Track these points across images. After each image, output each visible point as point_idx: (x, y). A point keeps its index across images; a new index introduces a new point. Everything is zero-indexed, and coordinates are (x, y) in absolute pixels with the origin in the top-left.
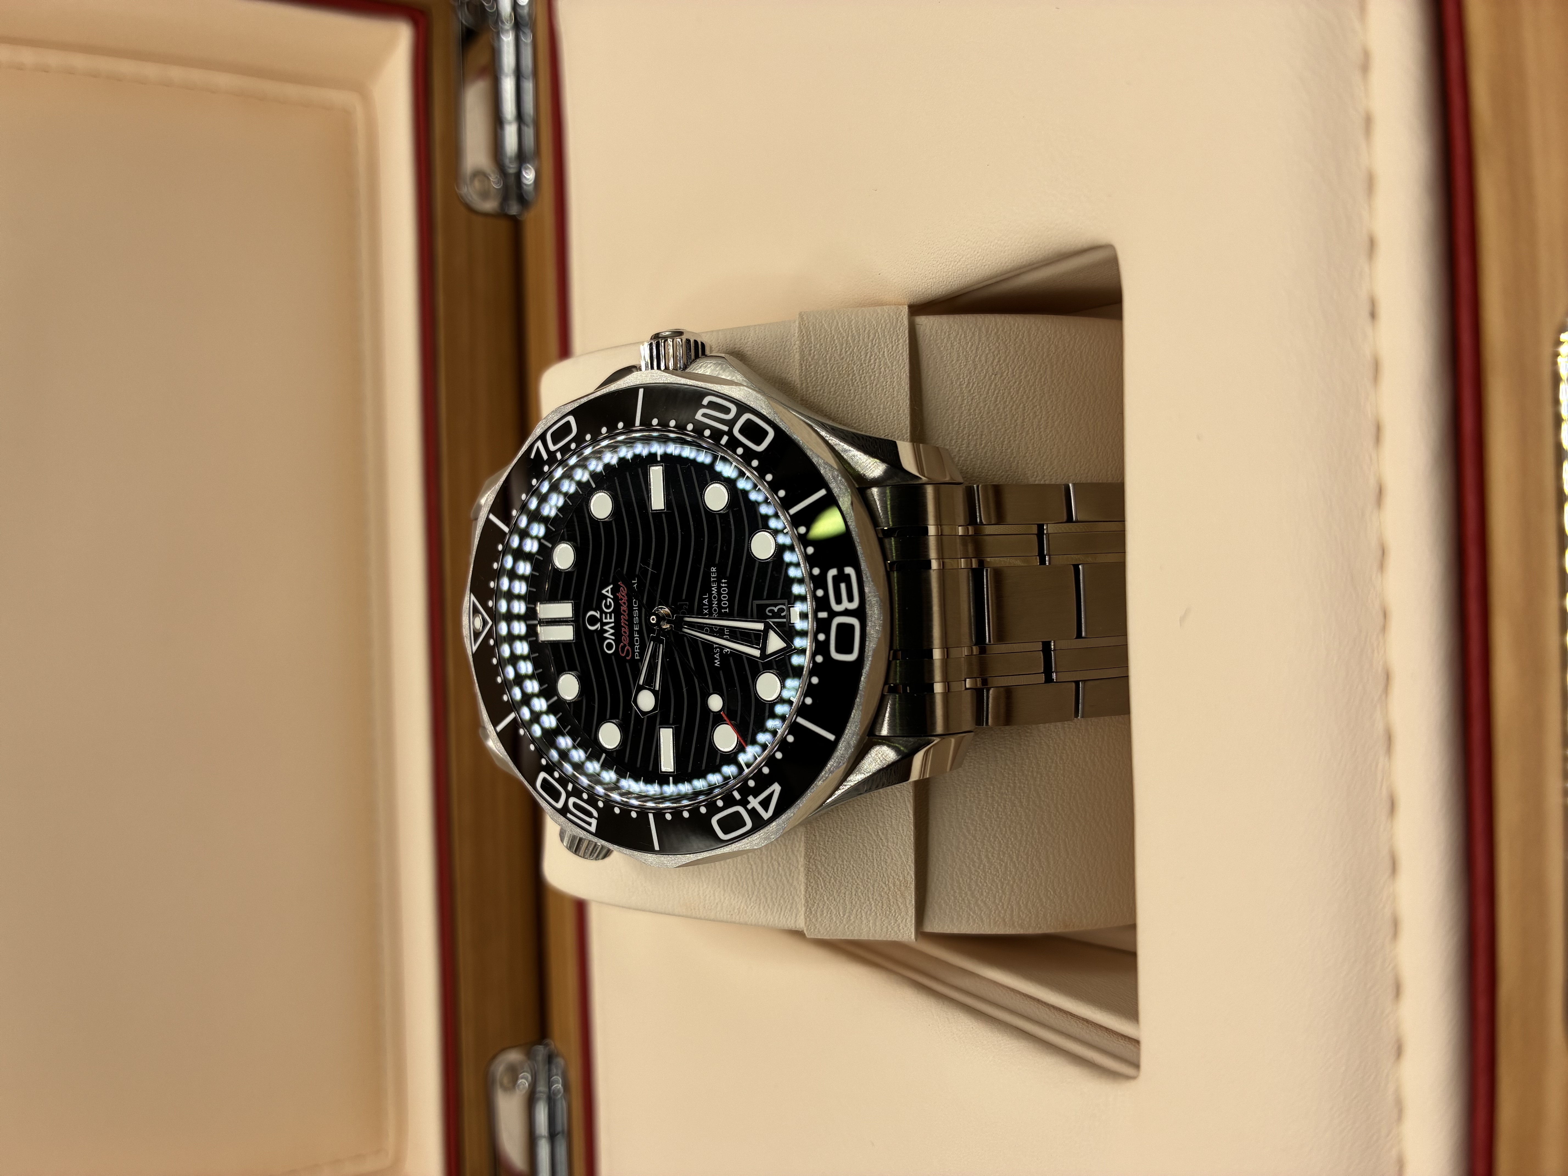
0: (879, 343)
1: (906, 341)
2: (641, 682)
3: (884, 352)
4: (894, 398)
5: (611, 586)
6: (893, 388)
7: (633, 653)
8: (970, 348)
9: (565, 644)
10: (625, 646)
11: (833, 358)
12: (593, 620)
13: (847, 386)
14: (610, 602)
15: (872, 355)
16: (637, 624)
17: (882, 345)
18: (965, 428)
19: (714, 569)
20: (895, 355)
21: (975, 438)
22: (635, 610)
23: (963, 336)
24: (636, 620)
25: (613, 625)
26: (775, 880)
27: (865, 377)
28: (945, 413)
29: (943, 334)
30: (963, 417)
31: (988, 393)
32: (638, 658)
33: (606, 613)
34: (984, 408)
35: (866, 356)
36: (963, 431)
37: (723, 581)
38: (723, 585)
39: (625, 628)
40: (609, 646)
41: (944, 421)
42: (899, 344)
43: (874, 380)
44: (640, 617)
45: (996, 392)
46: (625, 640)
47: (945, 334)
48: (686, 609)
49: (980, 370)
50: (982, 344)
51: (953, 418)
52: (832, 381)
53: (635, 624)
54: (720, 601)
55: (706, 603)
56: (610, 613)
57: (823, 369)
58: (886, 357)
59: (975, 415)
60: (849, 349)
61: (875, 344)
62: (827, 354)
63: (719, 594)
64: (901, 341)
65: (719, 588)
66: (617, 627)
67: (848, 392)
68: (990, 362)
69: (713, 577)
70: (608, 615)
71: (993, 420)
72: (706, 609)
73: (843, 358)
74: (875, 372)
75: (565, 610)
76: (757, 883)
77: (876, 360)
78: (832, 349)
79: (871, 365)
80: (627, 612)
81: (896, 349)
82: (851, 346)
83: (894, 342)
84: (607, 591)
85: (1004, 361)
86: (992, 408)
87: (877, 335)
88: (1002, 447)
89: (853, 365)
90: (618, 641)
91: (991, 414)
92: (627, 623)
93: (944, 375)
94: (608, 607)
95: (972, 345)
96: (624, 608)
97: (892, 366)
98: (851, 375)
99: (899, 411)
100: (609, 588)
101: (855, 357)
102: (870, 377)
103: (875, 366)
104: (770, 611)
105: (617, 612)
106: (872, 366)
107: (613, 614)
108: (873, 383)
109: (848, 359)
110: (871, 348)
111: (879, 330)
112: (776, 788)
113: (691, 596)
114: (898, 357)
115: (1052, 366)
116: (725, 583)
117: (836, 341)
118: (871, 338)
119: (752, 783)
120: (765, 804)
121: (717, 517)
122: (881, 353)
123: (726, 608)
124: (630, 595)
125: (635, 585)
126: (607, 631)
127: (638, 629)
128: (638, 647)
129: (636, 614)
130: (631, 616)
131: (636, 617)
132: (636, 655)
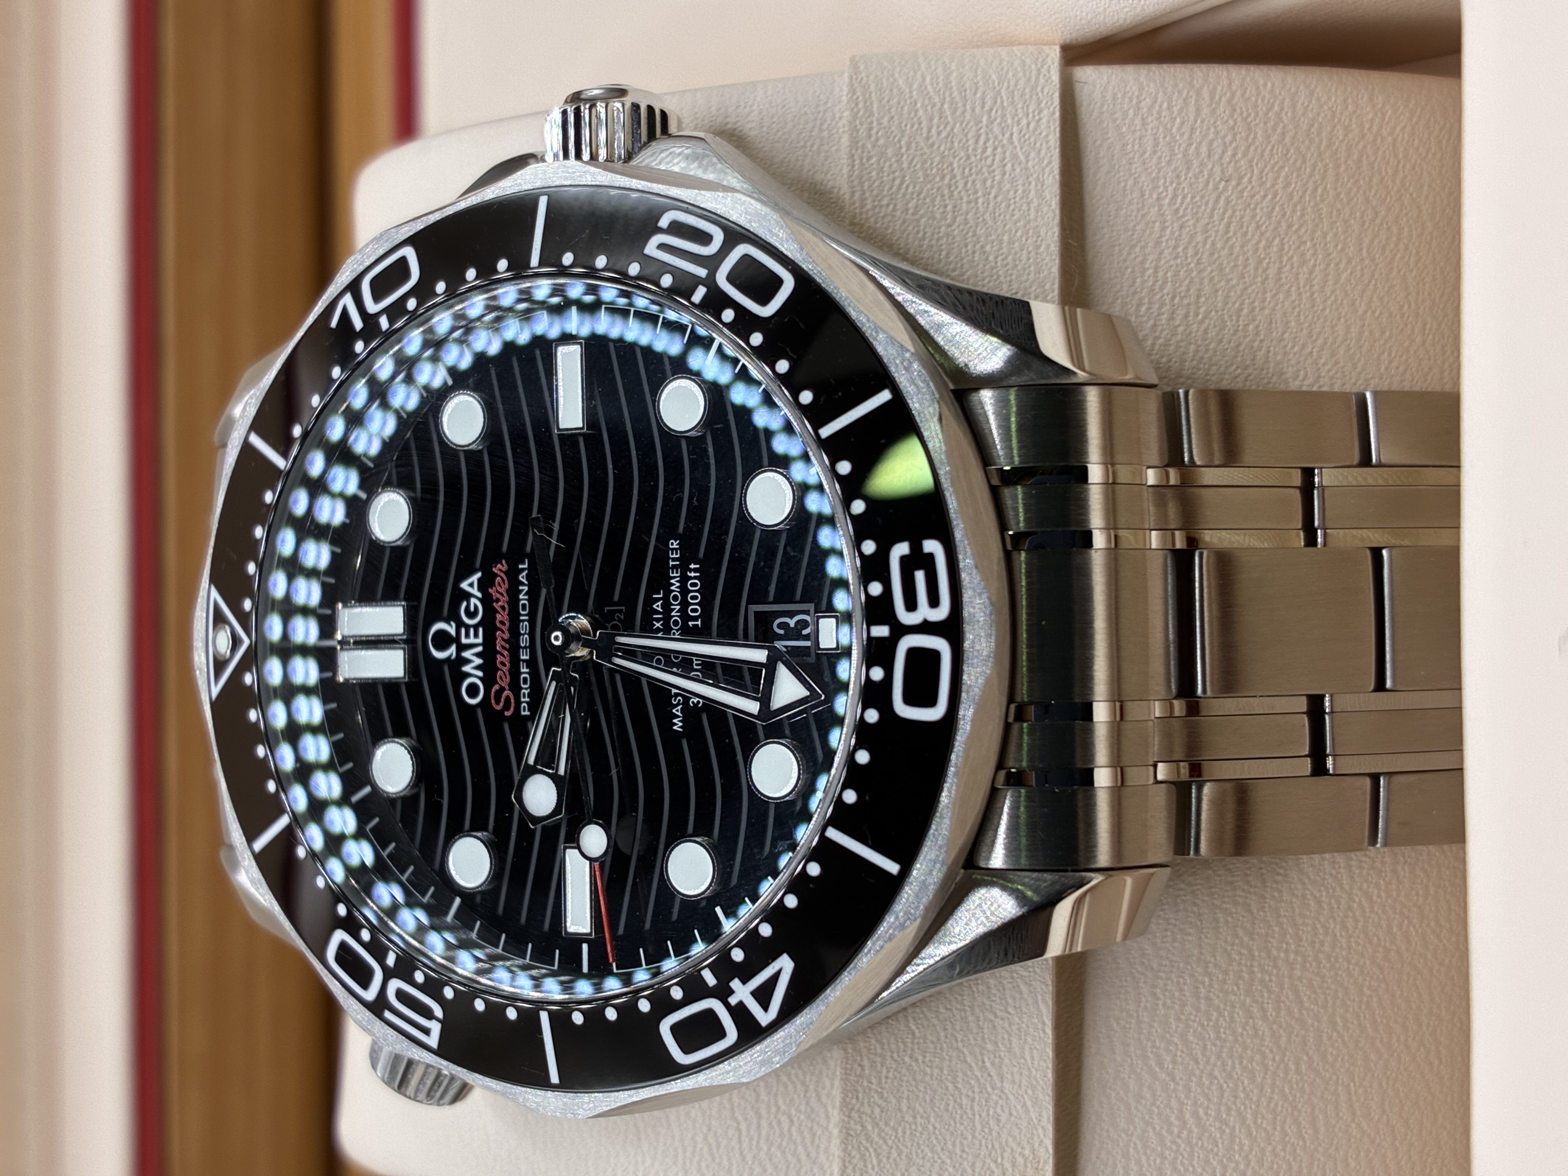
0: (1004, 116)
1: (1054, 113)
2: (531, 760)
3: (1012, 134)
4: (1029, 222)
5: (479, 575)
6: (1029, 204)
7: (518, 703)
8: (1179, 129)
9: (389, 685)
10: (502, 689)
11: (913, 145)
12: (442, 640)
13: (939, 198)
14: (476, 607)
15: (988, 140)
16: (525, 647)
17: (1009, 121)
18: (1165, 282)
19: (674, 544)
20: (1032, 139)
21: (1185, 302)
22: (523, 621)
23: (1165, 105)
24: (524, 640)
25: (480, 649)
26: (784, 1152)
27: (974, 181)
28: (1129, 254)
29: (1127, 100)
30: (1163, 261)
31: (1211, 216)
32: (527, 713)
33: (467, 627)
34: (1205, 244)
35: (977, 142)
36: (1162, 289)
37: (692, 566)
38: (692, 574)
39: (503, 655)
40: (473, 690)
41: (1127, 268)
42: (1041, 119)
43: (992, 187)
44: (532, 634)
45: (1227, 215)
46: (503, 679)
47: (1131, 100)
48: (620, 620)
49: (1197, 170)
50: (1202, 122)
51: (1143, 262)
52: (910, 189)
53: (523, 647)
54: (685, 604)
55: (660, 609)
56: (476, 627)
57: (895, 165)
58: (1016, 143)
59: (1186, 258)
60: (945, 127)
61: (995, 119)
62: (903, 136)
63: (684, 591)
64: (1045, 112)
65: (684, 579)
66: (488, 654)
67: (941, 210)
68: (1217, 157)
69: (674, 559)
70: (472, 631)
71: (1221, 269)
72: (658, 620)
73: (932, 145)
74: (993, 171)
75: (389, 619)
76: (749, 1158)
77: (995, 149)
78: (912, 127)
79: (986, 158)
80: (507, 624)
81: (1035, 129)
82: (948, 123)
83: (1031, 116)
84: (471, 584)
85: (1245, 154)
86: (1219, 246)
87: (999, 100)
88: (1238, 320)
89: (951, 159)
90: (489, 680)
91: (1216, 256)
92: (507, 646)
93: (1127, 181)
94: (471, 615)
95: (1183, 123)
96: (502, 616)
97: (1027, 161)
98: (948, 178)
99: (1038, 247)
100: (475, 578)
101: (956, 144)
102: (985, 181)
103: (993, 160)
104: (780, 625)
105: (488, 624)
106: (989, 161)
108: (989, 193)
109: (942, 148)
110: (987, 126)
111: (1003, 92)
112: (785, 964)
113: (629, 597)
114: (1038, 145)
115: (1337, 166)
116: (695, 570)
117: (921, 112)
118: (987, 108)
119: (738, 955)
120: (763, 995)
121: (684, 443)
122: (1007, 135)
123: (696, 618)
124: (513, 593)
125: (524, 574)
126: (468, 661)
127: (527, 658)
128: (526, 692)
129: (524, 627)
130: (515, 633)
131: (525, 634)
132: (524, 707)
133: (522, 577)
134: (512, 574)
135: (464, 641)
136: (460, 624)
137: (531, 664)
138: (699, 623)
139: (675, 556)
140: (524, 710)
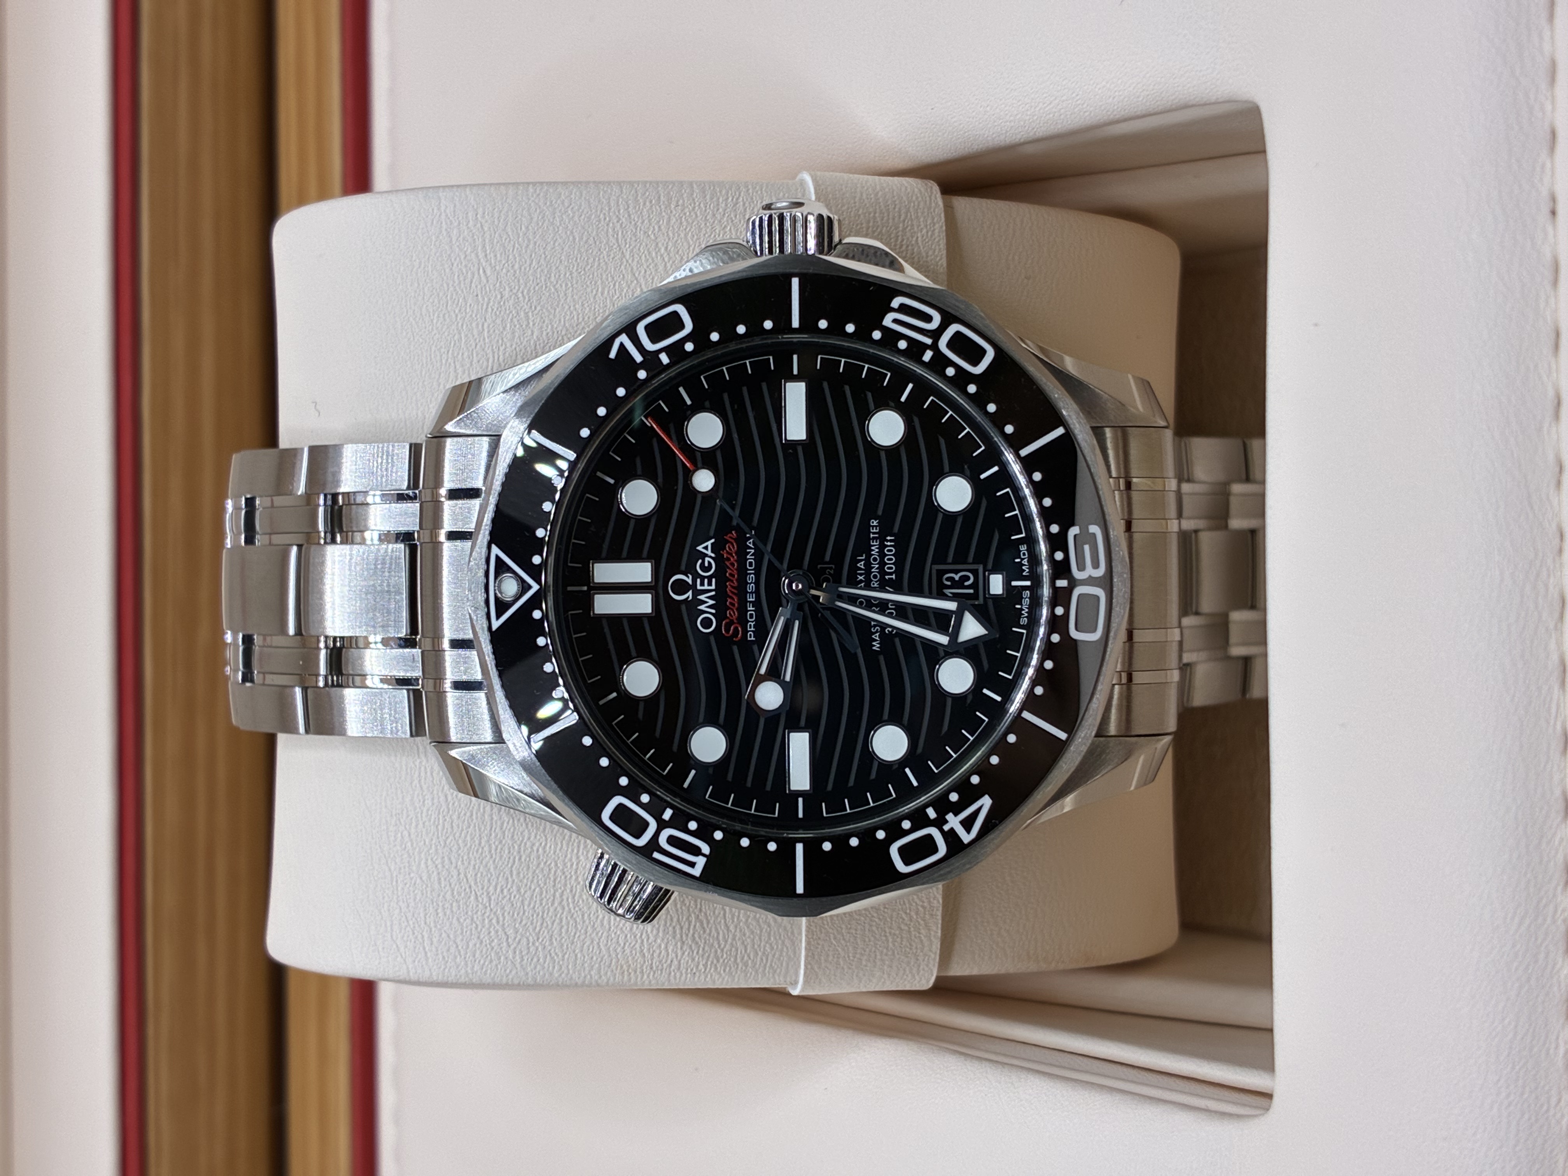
0: (912, 225)
1: (942, 227)
2: (763, 671)
3: (917, 238)
5: (713, 541)
7: (745, 631)
9: (635, 619)
10: (732, 622)
12: (681, 587)
14: (709, 563)
16: (752, 593)
17: (916, 229)
19: (874, 523)
20: (930, 243)
22: (751, 574)
24: (751, 587)
32: (753, 639)
33: (703, 578)
37: (889, 538)
38: (889, 543)
39: (733, 598)
40: (707, 623)
42: (934, 230)
44: (757, 583)
46: (733, 614)
48: (830, 574)
53: (750, 593)
54: (882, 564)
55: (862, 568)
56: (710, 578)
58: (920, 244)
61: (907, 227)
63: (882, 555)
64: (937, 226)
65: (882, 547)
66: (720, 597)
69: (874, 533)
70: (706, 581)
72: (861, 577)
75: (642, 572)
80: (736, 576)
81: (932, 236)
83: (928, 227)
87: (909, 215)
90: (720, 616)
92: (736, 591)
94: (706, 569)
96: (732, 571)
100: (709, 543)
104: (947, 579)
105: (720, 575)
111: (911, 210)
112: (986, 802)
113: (837, 559)
114: (933, 247)
116: (891, 541)
118: (902, 218)
119: (954, 797)
120: (968, 824)
121: (883, 455)
122: (915, 238)
123: (891, 574)
124: (742, 553)
125: (751, 541)
126: (703, 602)
127: (754, 600)
128: (752, 624)
129: (751, 578)
130: (743, 583)
131: (751, 583)
132: (750, 635)
135: (699, 587)
137: (757, 604)
138: (894, 577)
139: (875, 531)
140: (750, 637)
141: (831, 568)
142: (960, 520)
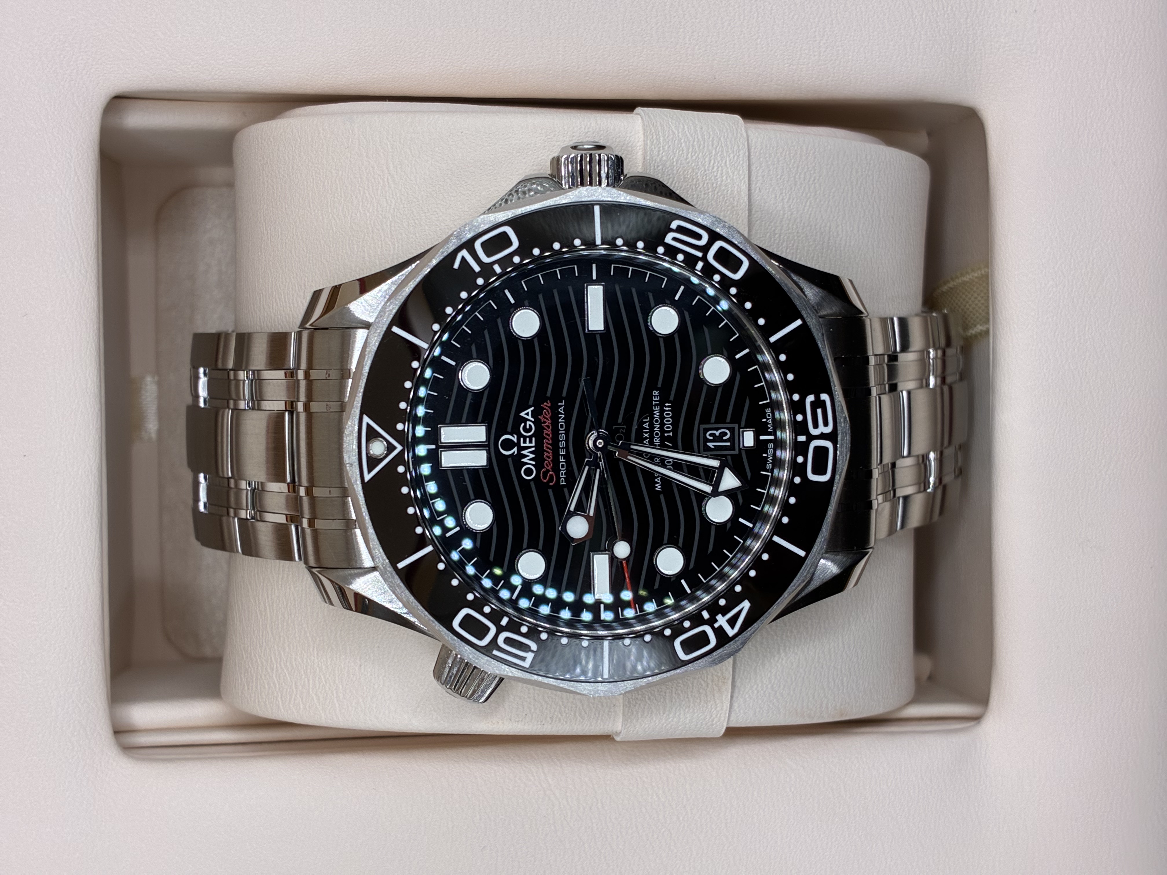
0: (722, 151)
2: (572, 508)
3: (726, 161)
4: (734, 207)
5: (532, 408)
6: (734, 198)
7: (558, 478)
8: (793, 165)
9: (473, 471)
10: (548, 471)
11: (679, 161)
12: (508, 445)
13: (690, 190)
14: (530, 426)
15: (714, 163)
16: (563, 448)
17: (725, 154)
18: (784, 241)
19: (656, 393)
21: (792, 251)
22: (562, 434)
23: (788, 153)
24: (562, 444)
25: (533, 449)
27: (707, 183)
28: (769, 226)
29: (772, 148)
30: (783, 231)
31: (804, 210)
32: (564, 483)
34: (801, 223)
35: (710, 163)
36: (782, 244)
37: (667, 405)
38: (667, 409)
39: (549, 453)
40: (529, 472)
41: (768, 233)
42: (739, 155)
43: (716, 187)
44: (567, 441)
45: (810, 209)
46: (548, 464)
47: (773, 149)
48: (622, 433)
49: (799, 187)
50: (803, 162)
51: (774, 230)
52: (677, 185)
53: (561, 448)
54: (662, 424)
55: (647, 427)
56: (530, 437)
57: (670, 172)
58: (728, 166)
59: (793, 230)
60: (695, 155)
61: (718, 152)
62: (675, 156)
63: (662, 417)
64: (741, 152)
65: (662, 411)
66: (539, 452)
67: (691, 197)
68: (807, 181)
69: (656, 401)
70: (528, 439)
71: (807, 236)
72: (646, 433)
73: (689, 162)
74: (717, 179)
75: (477, 433)
77: (718, 168)
78: (679, 152)
79: (714, 172)
80: (551, 435)
82: (696, 152)
83: (735, 153)
84: (527, 414)
85: (818, 180)
86: (806, 225)
87: (720, 143)
88: (812, 262)
89: (697, 170)
90: (539, 466)
91: (805, 229)
92: (551, 448)
93: (769, 189)
94: (527, 431)
95: (794, 162)
96: (548, 431)
97: (734, 176)
98: (695, 181)
99: (738, 220)
100: (530, 410)
101: (700, 163)
102: (713, 184)
103: (717, 173)
105: (539, 435)
106: (715, 174)
107: (534, 439)
108: (715, 191)
109: (693, 165)
110: (714, 156)
112: (746, 605)
113: (628, 420)
114: (738, 168)
115: (852, 189)
116: (668, 407)
117: (683, 145)
118: (714, 146)
119: (722, 602)
120: (732, 622)
121: (662, 341)
122: (724, 161)
123: (669, 432)
124: (555, 418)
125: (562, 408)
126: (525, 456)
127: (564, 453)
128: (564, 472)
129: (562, 437)
130: (556, 440)
131: (563, 441)
132: (562, 480)
133: (561, 410)
134: (554, 409)
135: (522, 445)
136: (520, 436)
137: (567, 457)
138: (671, 434)
139: (656, 399)
140: (562, 482)
141: (623, 428)
142: (720, 390)
